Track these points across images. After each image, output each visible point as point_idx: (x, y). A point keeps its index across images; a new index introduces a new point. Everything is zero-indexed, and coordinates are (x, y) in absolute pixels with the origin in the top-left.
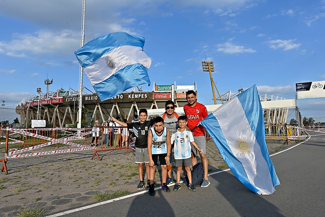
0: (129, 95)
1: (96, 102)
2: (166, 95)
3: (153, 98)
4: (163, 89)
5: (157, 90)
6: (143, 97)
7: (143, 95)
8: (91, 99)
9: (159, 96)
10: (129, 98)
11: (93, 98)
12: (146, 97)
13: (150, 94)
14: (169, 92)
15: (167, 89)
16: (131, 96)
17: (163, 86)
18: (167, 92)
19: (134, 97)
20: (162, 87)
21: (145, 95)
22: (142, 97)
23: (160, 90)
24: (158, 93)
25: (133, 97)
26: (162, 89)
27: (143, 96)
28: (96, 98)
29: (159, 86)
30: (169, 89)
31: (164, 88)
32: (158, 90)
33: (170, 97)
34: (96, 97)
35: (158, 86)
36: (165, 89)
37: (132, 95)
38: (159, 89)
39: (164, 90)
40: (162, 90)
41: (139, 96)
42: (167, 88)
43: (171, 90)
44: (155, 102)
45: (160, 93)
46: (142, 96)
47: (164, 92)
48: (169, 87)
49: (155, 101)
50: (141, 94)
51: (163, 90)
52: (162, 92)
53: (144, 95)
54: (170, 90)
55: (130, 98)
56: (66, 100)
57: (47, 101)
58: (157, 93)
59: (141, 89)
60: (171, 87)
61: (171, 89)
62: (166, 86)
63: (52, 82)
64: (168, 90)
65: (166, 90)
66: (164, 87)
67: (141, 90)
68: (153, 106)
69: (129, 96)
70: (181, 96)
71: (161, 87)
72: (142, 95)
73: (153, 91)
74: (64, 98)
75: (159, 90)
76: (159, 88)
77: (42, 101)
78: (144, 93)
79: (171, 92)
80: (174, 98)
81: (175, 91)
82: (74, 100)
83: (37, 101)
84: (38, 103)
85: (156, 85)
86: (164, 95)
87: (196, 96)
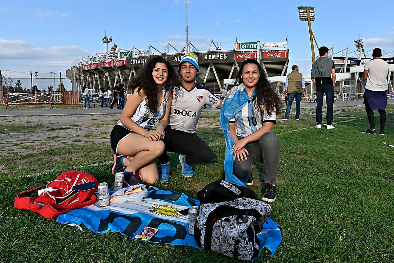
0: (205, 55)
2: (250, 54)
3: (235, 59)
4: (246, 47)
5: (239, 49)
6: (222, 58)
7: (222, 55)
10: (205, 59)
12: (226, 58)
13: (230, 54)
14: (254, 51)
15: (251, 47)
16: (208, 57)
17: (246, 43)
20: (245, 45)
21: (224, 56)
22: (221, 58)
23: (243, 49)
24: (240, 52)
25: (210, 58)
26: (245, 48)
27: (222, 56)
29: (241, 44)
30: (253, 47)
31: (248, 45)
32: (240, 48)
33: (255, 57)
35: (240, 44)
36: (249, 48)
37: (209, 55)
38: (241, 48)
39: (247, 48)
41: (217, 57)
42: (251, 45)
43: (257, 48)
44: (237, 64)
45: (243, 52)
46: (221, 56)
47: (247, 52)
48: (253, 45)
49: (237, 62)
50: (220, 53)
51: (246, 49)
52: (245, 52)
55: (207, 59)
56: (131, 62)
57: (107, 63)
58: (238, 52)
59: (219, 47)
60: (257, 45)
61: (256, 48)
62: (250, 43)
63: (111, 39)
64: (252, 48)
66: (247, 45)
67: (219, 48)
68: (234, 68)
69: (206, 57)
70: (268, 56)
71: (244, 45)
72: (221, 55)
73: (234, 50)
74: (128, 60)
75: (242, 48)
76: (241, 46)
77: (101, 63)
78: (223, 53)
79: (256, 51)
80: (260, 59)
81: (262, 50)
82: (140, 62)
83: (96, 63)
84: (97, 65)
85: (238, 42)
86: (248, 55)
87: (287, 56)
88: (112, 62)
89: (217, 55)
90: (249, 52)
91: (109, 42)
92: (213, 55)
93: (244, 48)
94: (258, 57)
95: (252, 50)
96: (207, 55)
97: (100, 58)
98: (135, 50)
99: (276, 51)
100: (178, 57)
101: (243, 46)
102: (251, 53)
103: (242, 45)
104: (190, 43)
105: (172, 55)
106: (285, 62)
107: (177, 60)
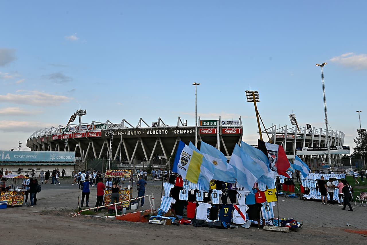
0: (174, 130)
1: (138, 136)
2: (211, 130)
3: (199, 134)
5: (202, 125)
6: (189, 133)
8: (133, 134)
9: (205, 132)
10: (174, 133)
11: (136, 133)
12: (192, 133)
14: (214, 128)
15: (212, 124)
16: (176, 132)
18: (213, 128)
19: (180, 132)
22: (187, 133)
23: (205, 125)
24: (203, 128)
28: (139, 133)
29: (204, 121)
30: (214, 124)
31: (209, 123)
32: (203, 125)
33: (216, 133)
34: (139, 132)
37: (178, 130)
38: (204, 124)
41: (185, 132)
42: (212, 123)
43: (217, 125)
45: (205, 128)
47: (209, 128)
48: (214, 123)
51: (208, 125)
52: (207, 128)
53: (190, 130)
54: (215, 125)
56: (106, 134)
58: (202, 128)
62: (211, 121)
63: (85, 112)
64: (213, 125)
65: (211, 125)
66: (209, 122)
70: (226, 132)
72: (187, 130)
73: (198, 126)
74: (103, 132)
78: (190, 128)
79: (217, 128)
80: (220, 134)
81: (221, 127)
82: (115, 134)
85: (201, 120)
86: (210, 130)
87: (241, 132)
88: (86, 134)
89: (184, 130)
90: (211, 128)
91: (83, 115)
92: (181, 130)
94: (218, 132)
96: (176, 130)
97: (72, 129)
98: (109, 123)
99: (232, 128)
100: (151, 131)
101: (205, 123)
102: (212, 129)
103: (204, 122)
105: (145, 129)
106: (240, 137)
107: (150, 133)
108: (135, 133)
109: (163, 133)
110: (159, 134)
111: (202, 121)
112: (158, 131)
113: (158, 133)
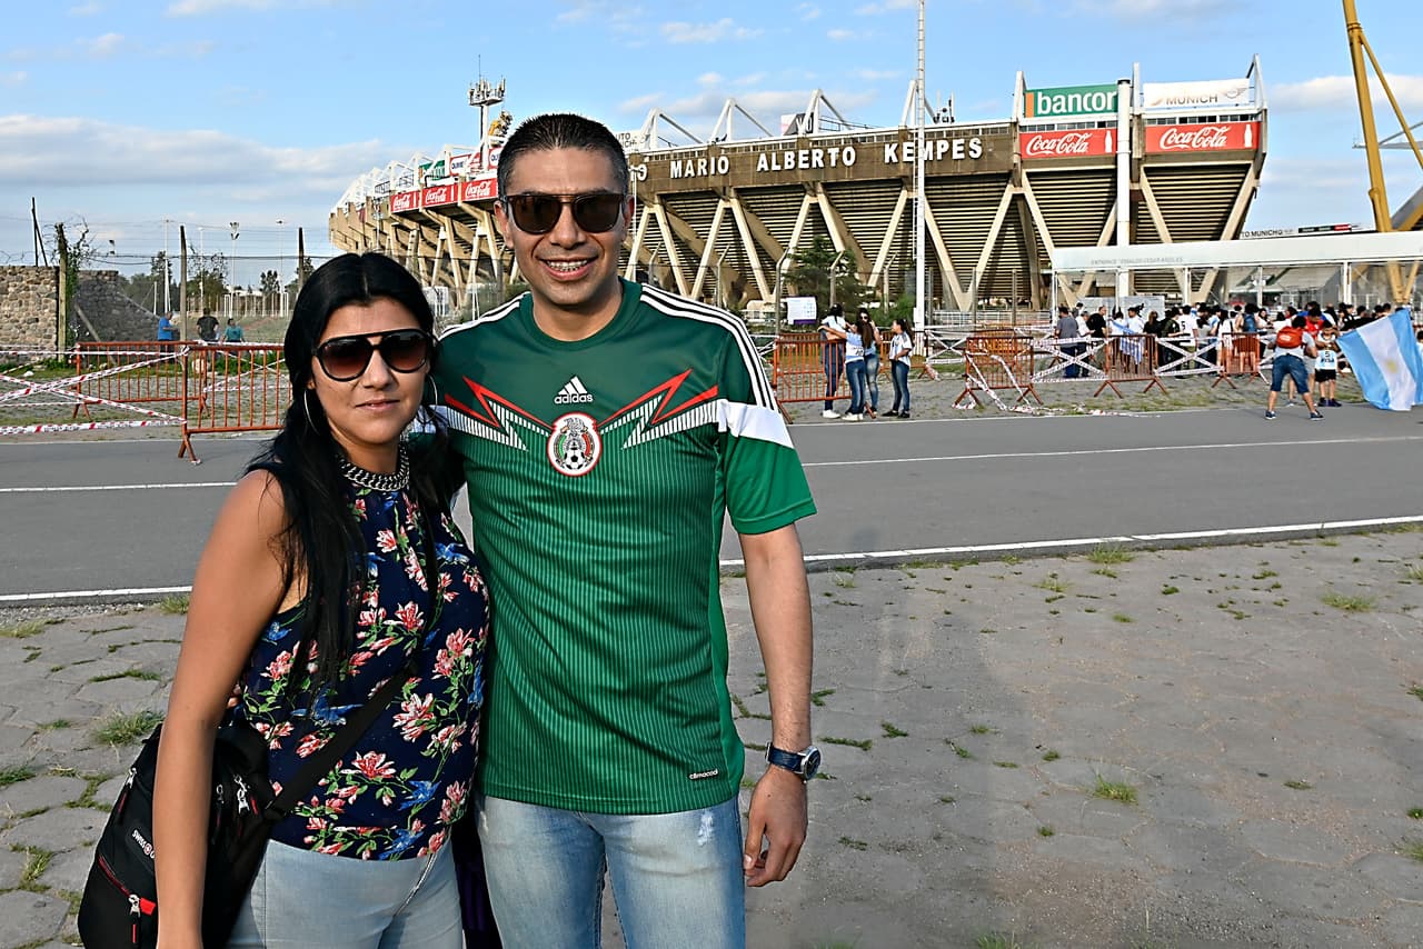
0: (887, 146)
1: (719, 183)
2: (1086, 136)
3: (1016, 159)
4: (1067, 108)
5: (1036, 115)
6: (962, 156)
7: (962, 141)
8: (696, 172)
9: (1048, 147)
10: (887, 161)
11: (708, 167)
12: (977, 155)
13: (999, 137)
14: (1102, 124)
15: (1090, 106)
16: (898, 152)
17: (1066, 91)
18: (1091, 124)
20: (1063, 98)
21: (972, 145)
22: (955, 156)
23: (1052, 114)
24: (1041, 127)
26: (1063, 110)
27: (961, 148)
28: (723, 168)
29: (1045, 93)
30: (1099, 105)
31: (1075, 100)
32: (1040, 111)
33: (1109, 149)
34: (723, 163)
35: (1040, 94)
36: (1079, 109)
37: (906, 145)
38: (1044, 109)
39: (1070, 110)
40: (1062, 114)
41: (940, 151)
42: (1090, 99)
43: (1116, 111)
44: (1025, 179)
45: (1051, 127)
46: (956, 149)
47: (1071, 125)
48: (1099, 98)
49: (1024, 171)
50: (950, 136)
51: (1068, 113)
52: (1061, 126)
53: (967, 142)
54: (1105, 111)
55: (895, 160)
57: (488, 184)
58: (1032, 127)
59: (945, 111)
60: (1116, 98)
61: (1110, 107)
62: (1082, 90)
63: (501, 91)
64: (1094, 112)
65: (1084, 112)
66: (1071, 97)
67: (948, 114)
68: (1014, 195)
69: (889, 152)
70: (1169, 142)
71: (1055, 99)
72: (955, 142)
73: (1014, 120)
75: (1048, 111)
76: (1045, 101)
77: (465, 185)
78: (967, 134)
79: (1115, 123)
80: (1131, 155)
81: (1139, 116)
83: (443, 186)
84: (448, 193)
85: (1028, 89)
86: (1076, 139)
89: (939, 143)
90: (1080, 125)
91: (495, 102)
93: (1055, 111)
94: (1123, 148)
95: (1097, 118)
96: (894, 146)
97: (461, 165)
99: (1202, 119)
100: (774, 155)
101: (1053, 103)
102: (1089, 132)
103: (1048, 99)
104: (822, 98)
105: (748, 149)
106: (1248, 166)
107: (770, 165)
108: (701, 168)
109: (833, 164)
110: (814, 165)
111: (1036, 92)
112: (810, 155)
113: (810, 162)
